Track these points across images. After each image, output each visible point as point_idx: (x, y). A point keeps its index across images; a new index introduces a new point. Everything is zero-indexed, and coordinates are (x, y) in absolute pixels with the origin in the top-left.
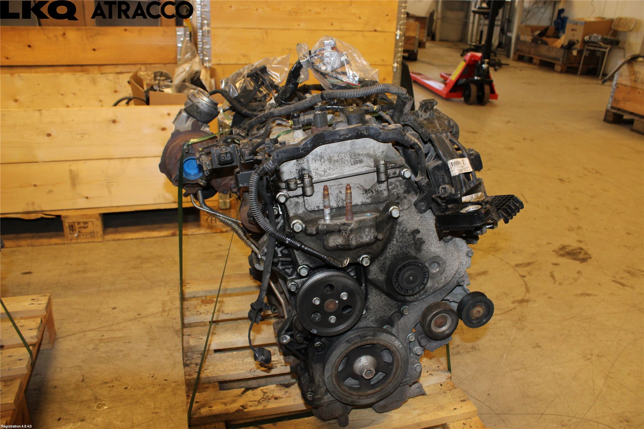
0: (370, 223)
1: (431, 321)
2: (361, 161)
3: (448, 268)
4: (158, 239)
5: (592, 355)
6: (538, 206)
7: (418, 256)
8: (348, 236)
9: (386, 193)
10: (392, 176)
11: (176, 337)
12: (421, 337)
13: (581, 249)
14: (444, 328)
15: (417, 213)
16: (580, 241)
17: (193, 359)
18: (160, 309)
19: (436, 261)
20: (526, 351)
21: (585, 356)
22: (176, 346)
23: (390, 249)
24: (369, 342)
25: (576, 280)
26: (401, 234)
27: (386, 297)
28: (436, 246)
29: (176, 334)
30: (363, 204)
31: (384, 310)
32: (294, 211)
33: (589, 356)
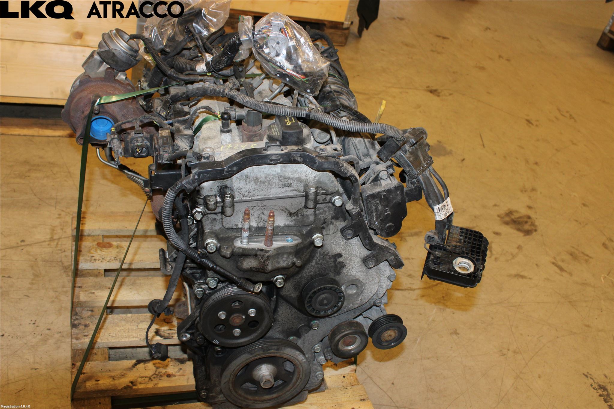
0: (290, 251)
1: (339, 340)
2: (290, 185)
3: (366, 291)
4: (51, 139)
5: (508, 350)
6: (495, 154)
7: (337, 278)
8: (264, 262)
9: (312, 218)
10: (321, 201)
11: (64, 275)
12: (327, 351)
13: (529, 217)
14: (351, 347)
15: (342, 238)
16: (530, 207)
17: (82, 318)
18: (48, 237)
19: (354, 283)
20: (442, 337)
21: (501, 351)
22: (63, 287)
23: (308, 269)
24: (272, 355)
25: (514, 256)
26: (321, 257)
27: (297, 311)
28: (356, 270)
29: (65, 272)
30: (286, 226)
31: (293, 322)
32: (210, 227)
33: (505, 351)
